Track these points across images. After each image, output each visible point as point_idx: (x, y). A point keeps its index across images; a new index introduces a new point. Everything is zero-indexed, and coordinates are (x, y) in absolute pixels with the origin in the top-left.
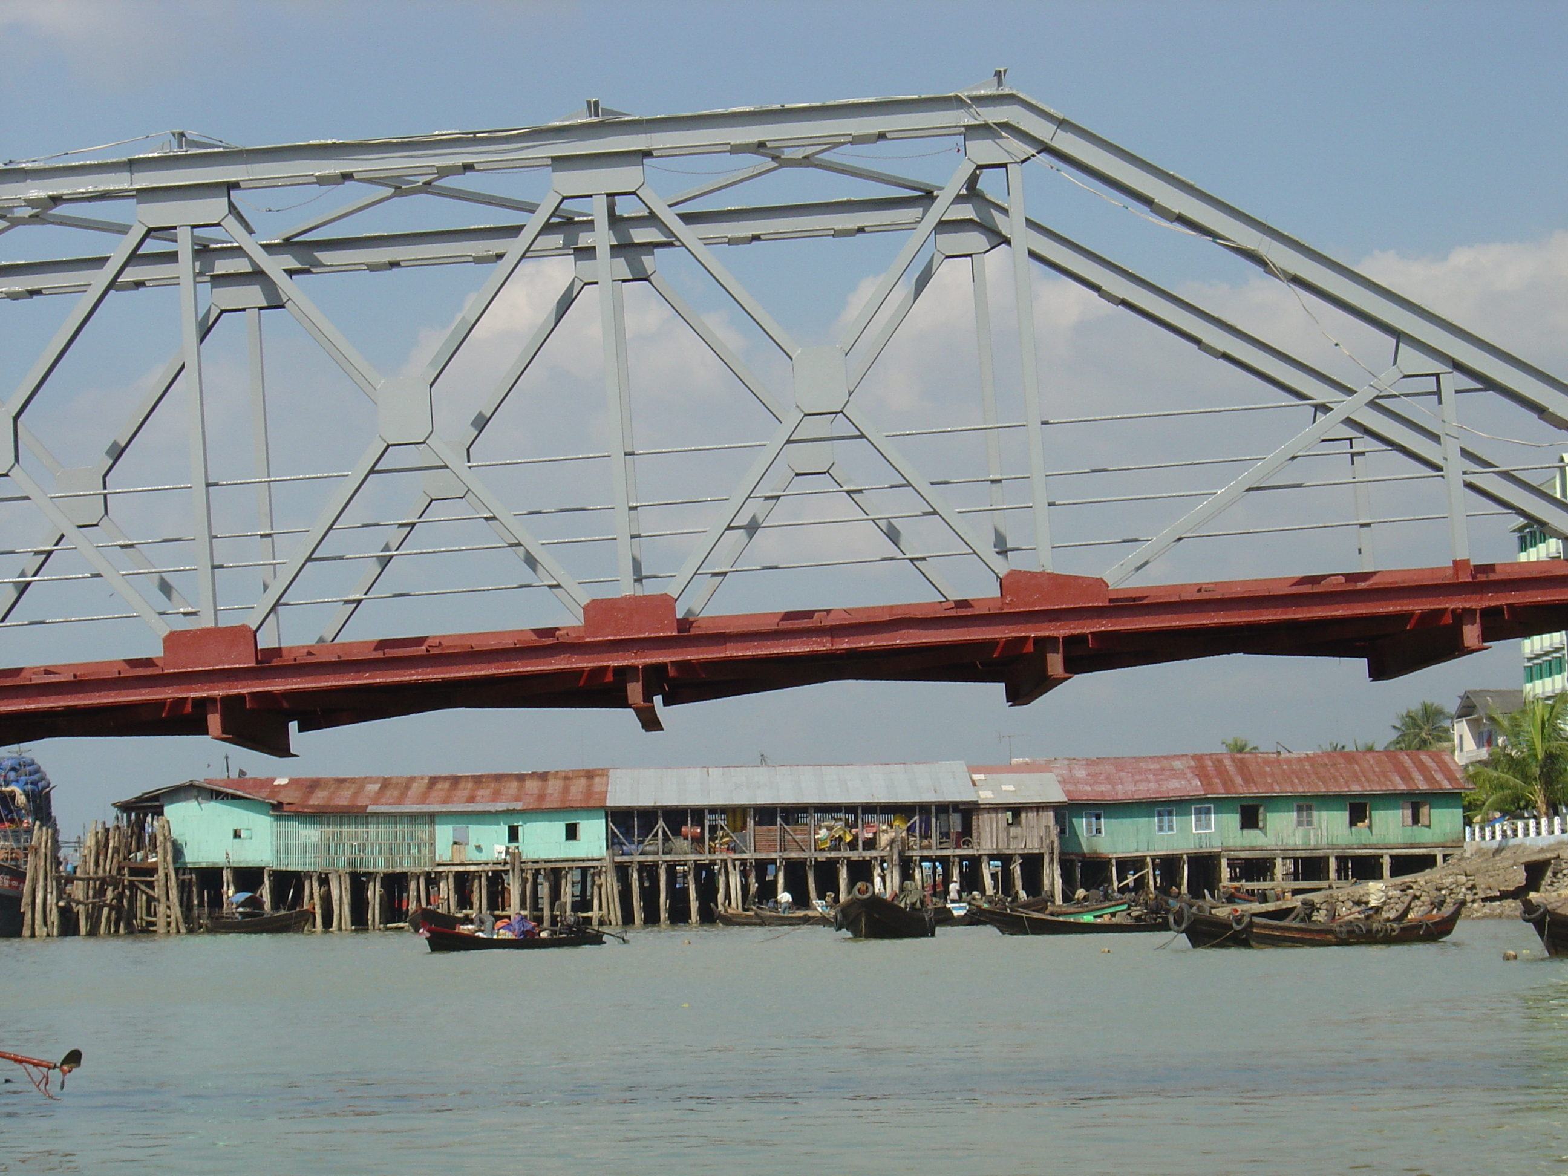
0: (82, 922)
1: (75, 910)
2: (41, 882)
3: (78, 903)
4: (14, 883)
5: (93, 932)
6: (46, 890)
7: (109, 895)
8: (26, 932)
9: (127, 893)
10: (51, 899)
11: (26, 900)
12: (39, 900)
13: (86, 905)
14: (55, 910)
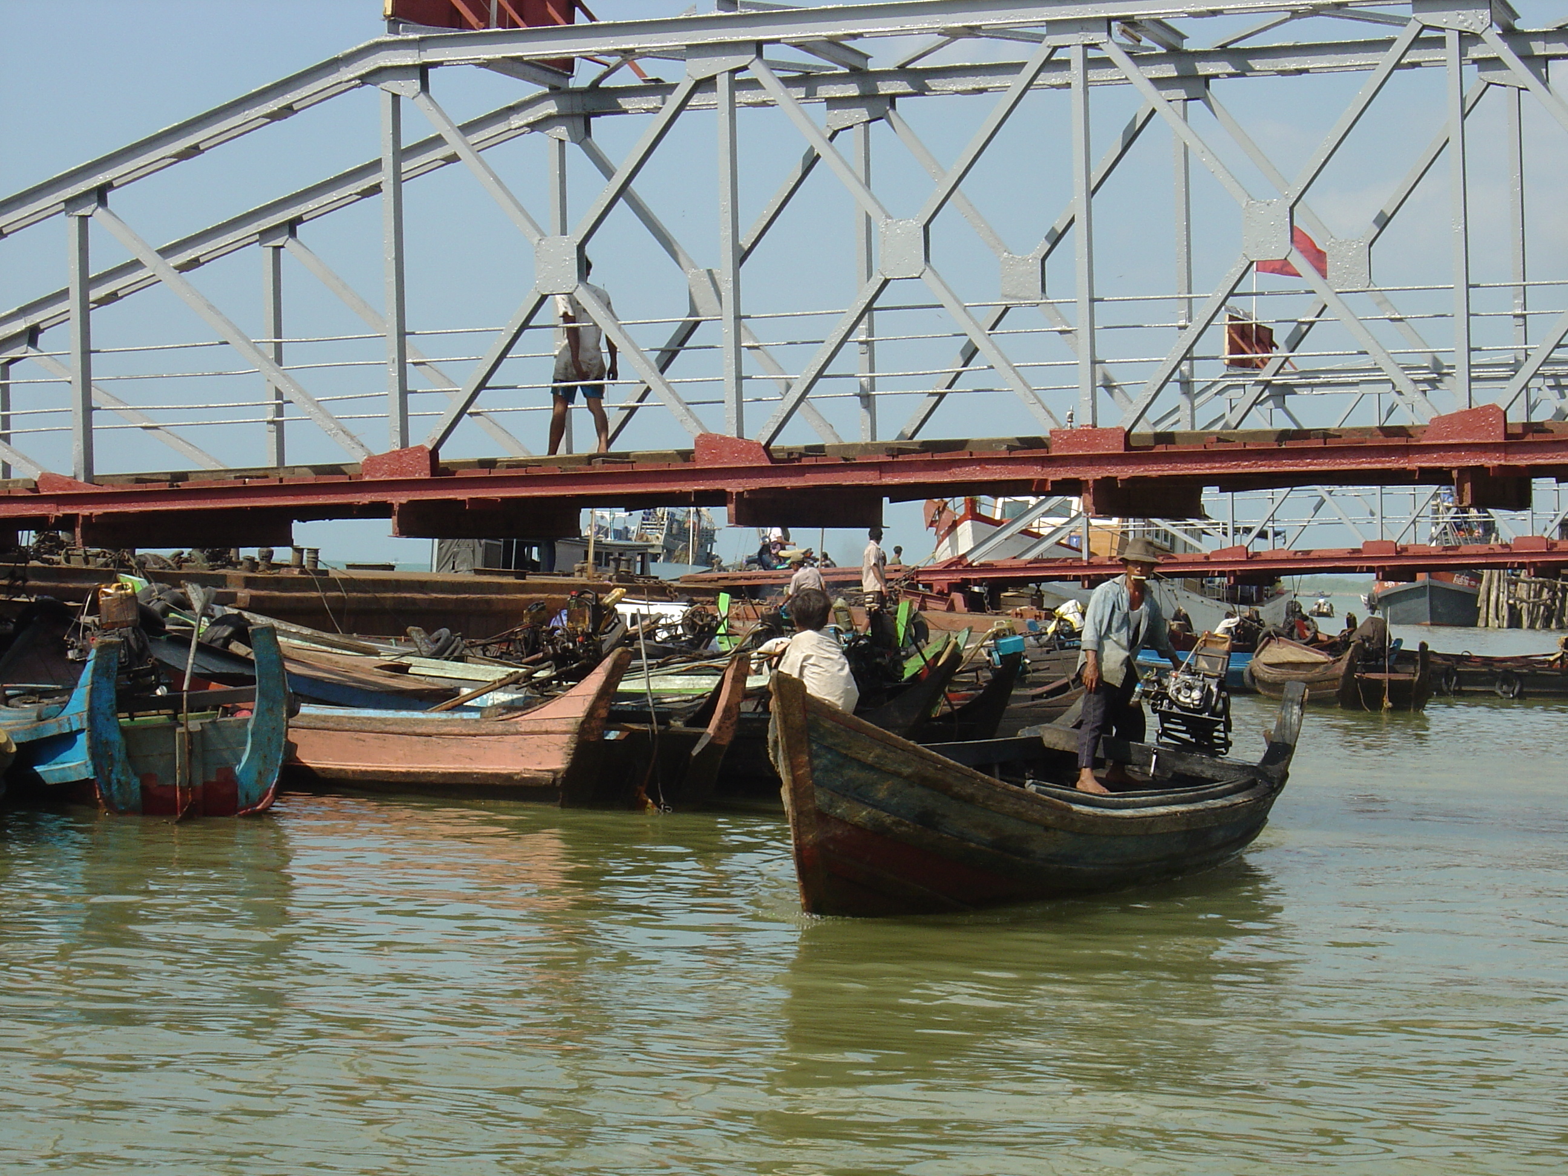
0: (1525, 618)
1: (1519, 607)
2: (1495, 584)
3: (1522, 601)
4: (1473, 583)
5: (1531, 626)
6: (1499, 590)
7: (1545, 595)
8: (1481, 623)
9: (1560, 594)
10: (1503, 598)
11: (1482, 596)
12: (1493, 598)
13: (1528, 603)
14: (1505, 606)
